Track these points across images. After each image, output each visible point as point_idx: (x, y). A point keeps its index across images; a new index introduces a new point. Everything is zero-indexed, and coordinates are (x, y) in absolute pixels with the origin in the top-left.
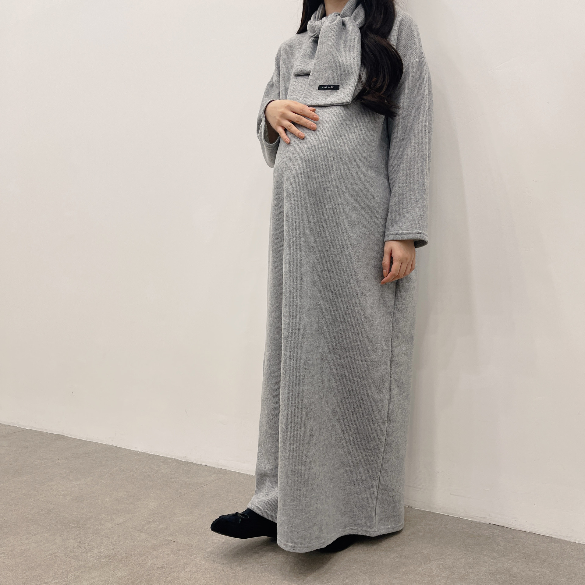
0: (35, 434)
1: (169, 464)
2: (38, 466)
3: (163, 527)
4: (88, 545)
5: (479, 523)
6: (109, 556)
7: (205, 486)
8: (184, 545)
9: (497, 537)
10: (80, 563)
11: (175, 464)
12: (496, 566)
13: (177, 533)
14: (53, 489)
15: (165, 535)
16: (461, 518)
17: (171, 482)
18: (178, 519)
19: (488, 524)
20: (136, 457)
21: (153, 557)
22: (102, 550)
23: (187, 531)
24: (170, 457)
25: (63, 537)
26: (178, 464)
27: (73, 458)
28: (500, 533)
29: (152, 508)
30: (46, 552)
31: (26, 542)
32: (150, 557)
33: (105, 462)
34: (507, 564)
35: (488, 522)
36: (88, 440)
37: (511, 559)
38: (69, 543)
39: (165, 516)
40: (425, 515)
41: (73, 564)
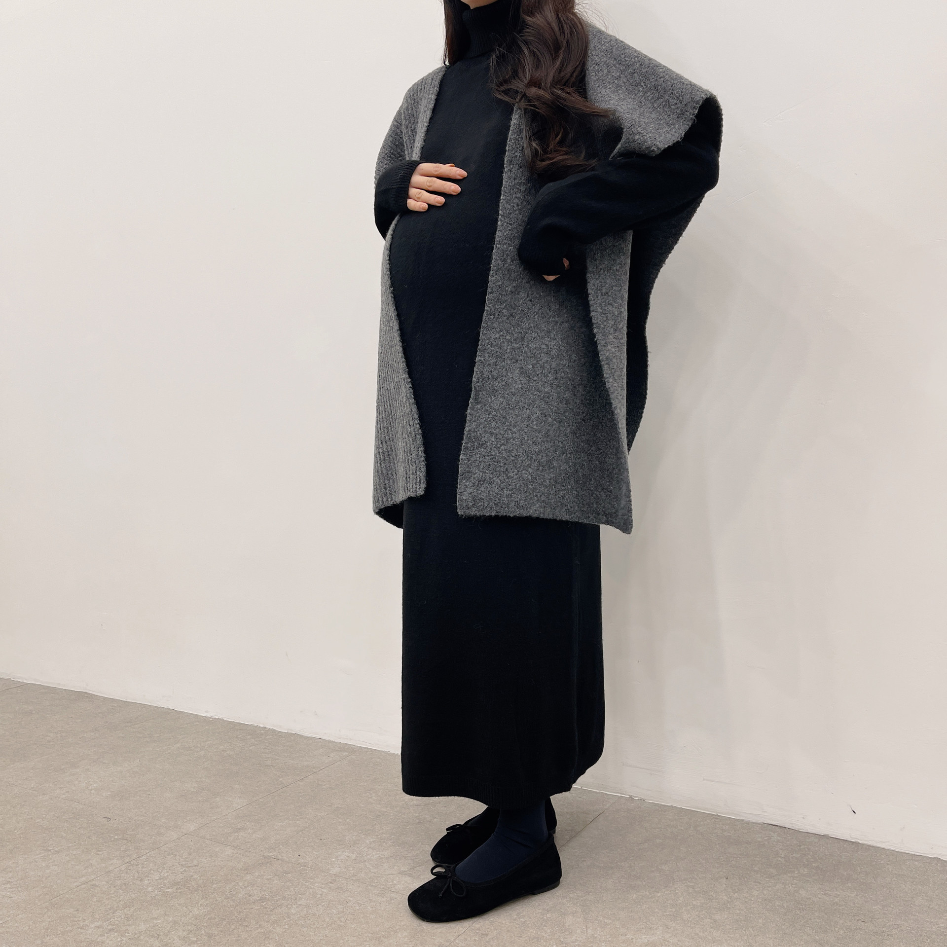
0: (41, 691)
1: (261, 738)
2: (52, 743)
3: (259, 836)
4: (143, 867)
5: (748, 823)
6: (178, 883)
7: (321, 771)
8: (294, 865)
9: (774, 843)
10: (133, 895)
11: (271, 737)
12: (774, 888)
13: (281, 846)
14: (79, 779)
15: (262, 849)
16: (719, 815)
17: (266, 766)
18: (281, 823)
19: (760, 824)
20: (207, 727)
21: (246, 883)
22: (165, 875)
23: (297, 843)
24: (262, 726)
25: (102, 855)
26: (275, 737)
27: (106, 730)
28: (780, 837)
29: (240, 807)
30: (75, 880)
31: (44, 865)
32: (241, 884)
33: (158, 735)
34: (790, 885)
35: (761, 820)
36: (128, 701)
37: (797, 877)
38: (112, 864)
39: (259, 820)
40: (665, 812)
41: (122, 897)
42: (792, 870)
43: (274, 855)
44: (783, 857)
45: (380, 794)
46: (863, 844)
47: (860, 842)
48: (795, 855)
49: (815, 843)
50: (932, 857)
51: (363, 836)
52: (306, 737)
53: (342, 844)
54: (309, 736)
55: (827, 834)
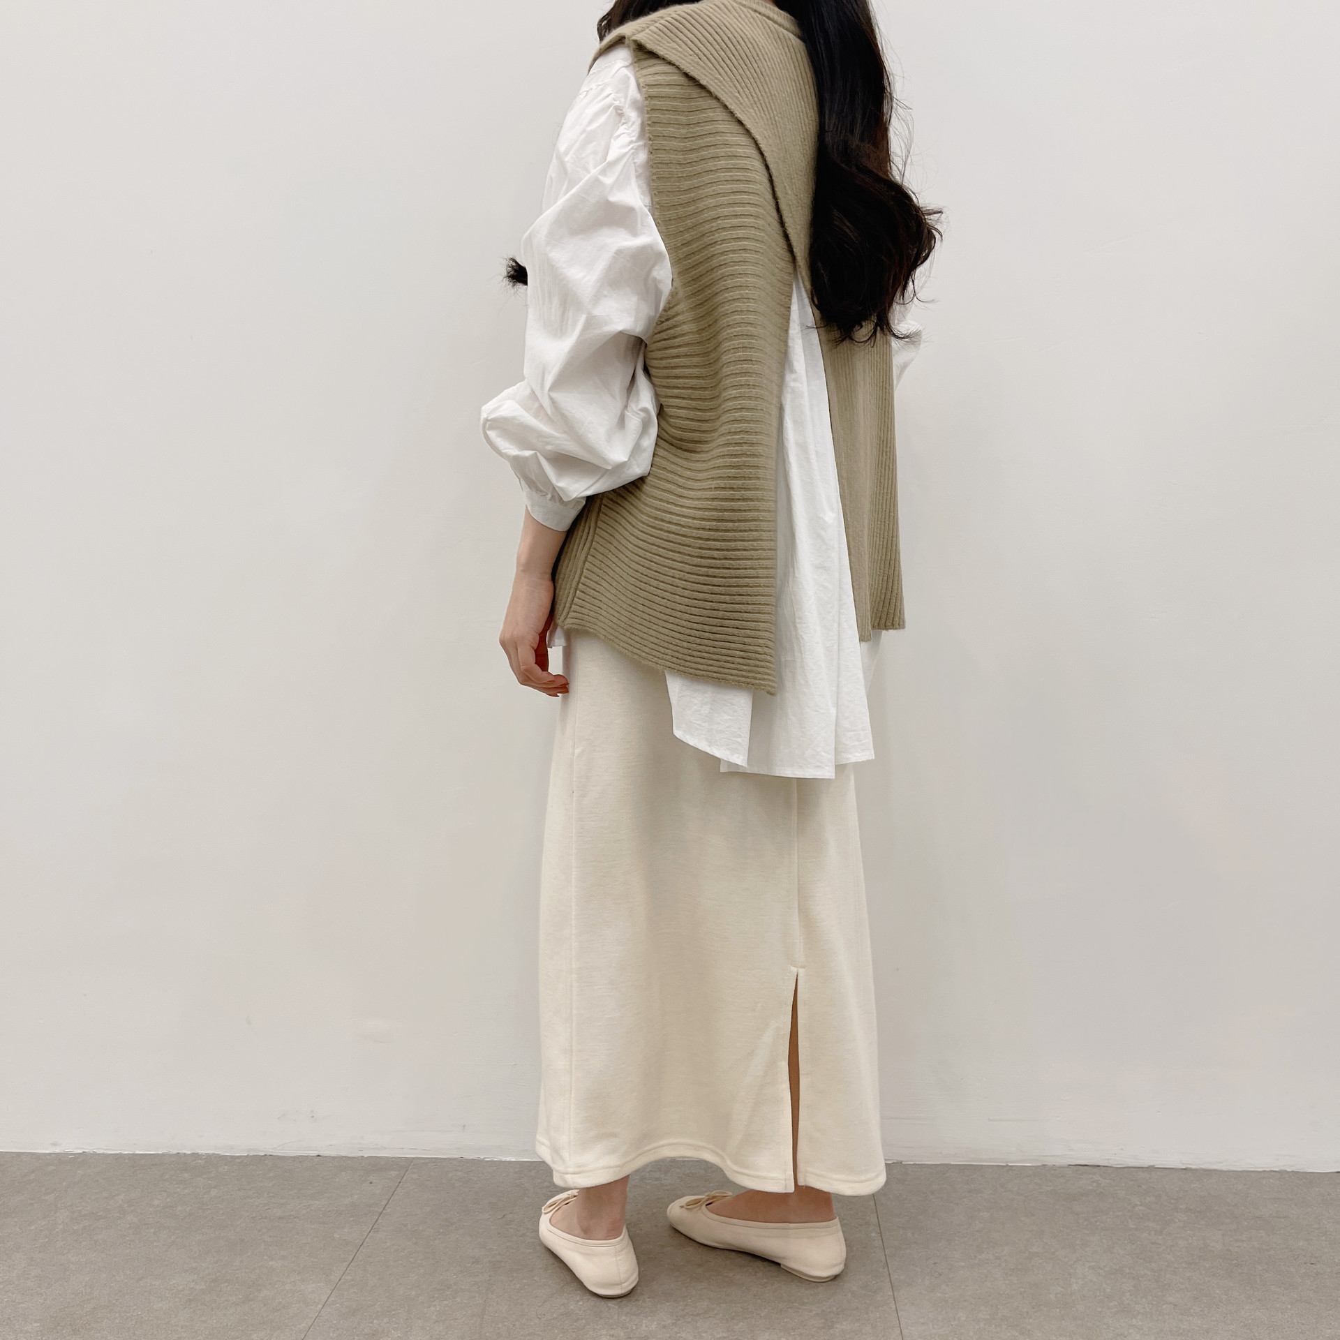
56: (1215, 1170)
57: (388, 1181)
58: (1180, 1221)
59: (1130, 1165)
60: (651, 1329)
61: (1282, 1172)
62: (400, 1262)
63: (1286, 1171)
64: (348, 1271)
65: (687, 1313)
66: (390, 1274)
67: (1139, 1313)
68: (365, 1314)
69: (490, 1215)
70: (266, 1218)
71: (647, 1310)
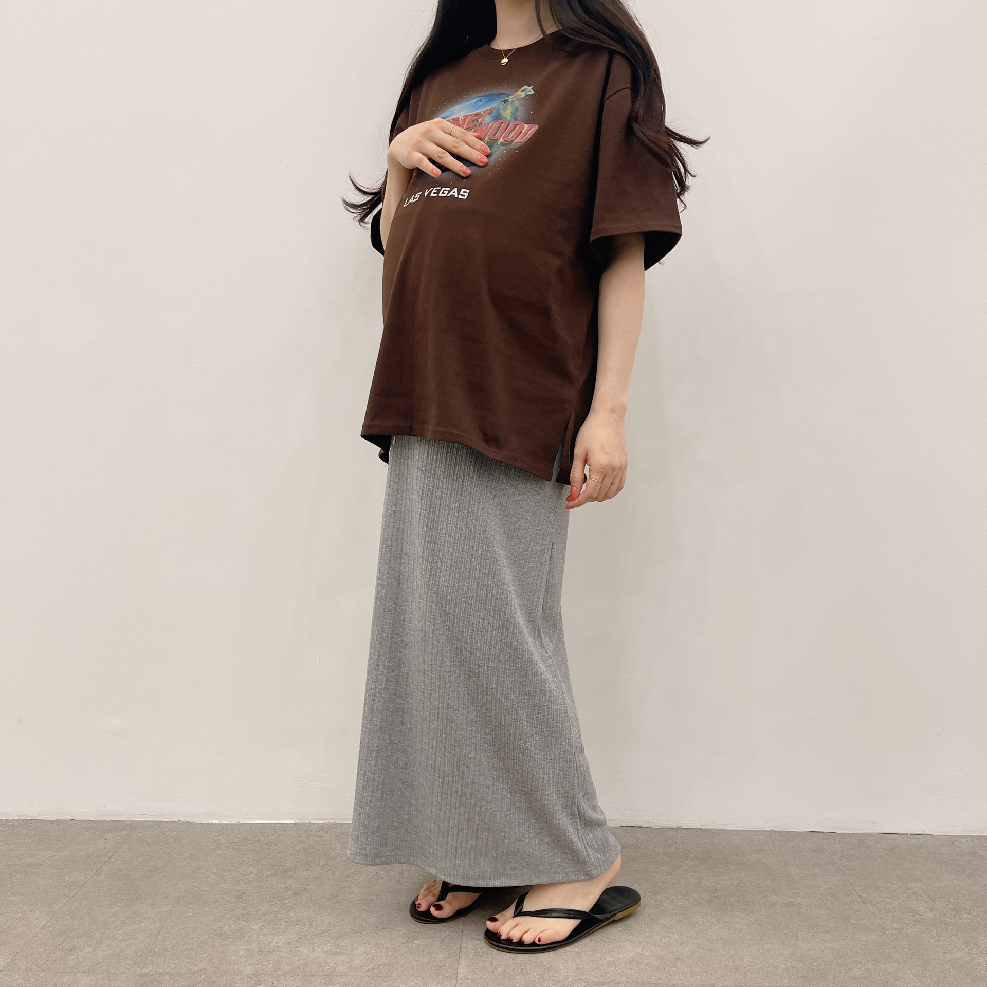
42: (680, 864)
43: (151, 971)
44: (663, 854)
45: (214, 871)
46: (711, 830)
47: (708, 828)
48: (670, 850)
49: (676, 836)
50: (768, 830)
51: (244, 923)
52: (52, 821)
53: (227, 938)
54: (54, 819)
55: (678, 826)
56: (725, 830)
57: (118, 838)
58: (687, 866)
59: (664, 826)
60: (279, 944)
61: (771, 832)
62: (109, 897)
63: (774, 831)
64: (67, 904)
65: (309, 933)
66: (98, 906)
67: (636, 930)
68: (70, 935)
69: (187, 863)
70: (18, 865)
71: (280, 931)
